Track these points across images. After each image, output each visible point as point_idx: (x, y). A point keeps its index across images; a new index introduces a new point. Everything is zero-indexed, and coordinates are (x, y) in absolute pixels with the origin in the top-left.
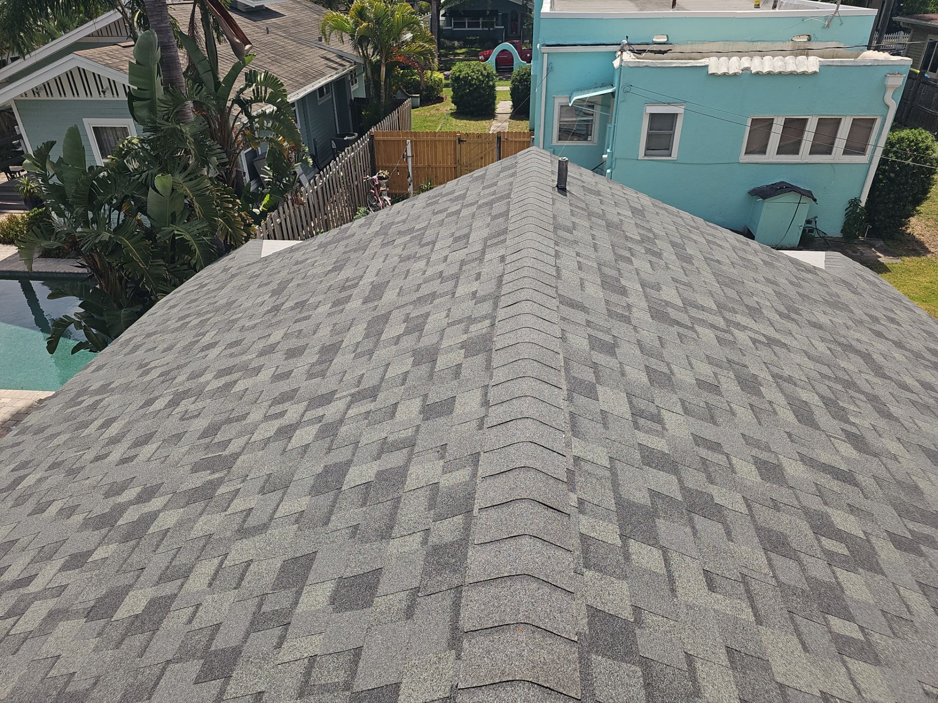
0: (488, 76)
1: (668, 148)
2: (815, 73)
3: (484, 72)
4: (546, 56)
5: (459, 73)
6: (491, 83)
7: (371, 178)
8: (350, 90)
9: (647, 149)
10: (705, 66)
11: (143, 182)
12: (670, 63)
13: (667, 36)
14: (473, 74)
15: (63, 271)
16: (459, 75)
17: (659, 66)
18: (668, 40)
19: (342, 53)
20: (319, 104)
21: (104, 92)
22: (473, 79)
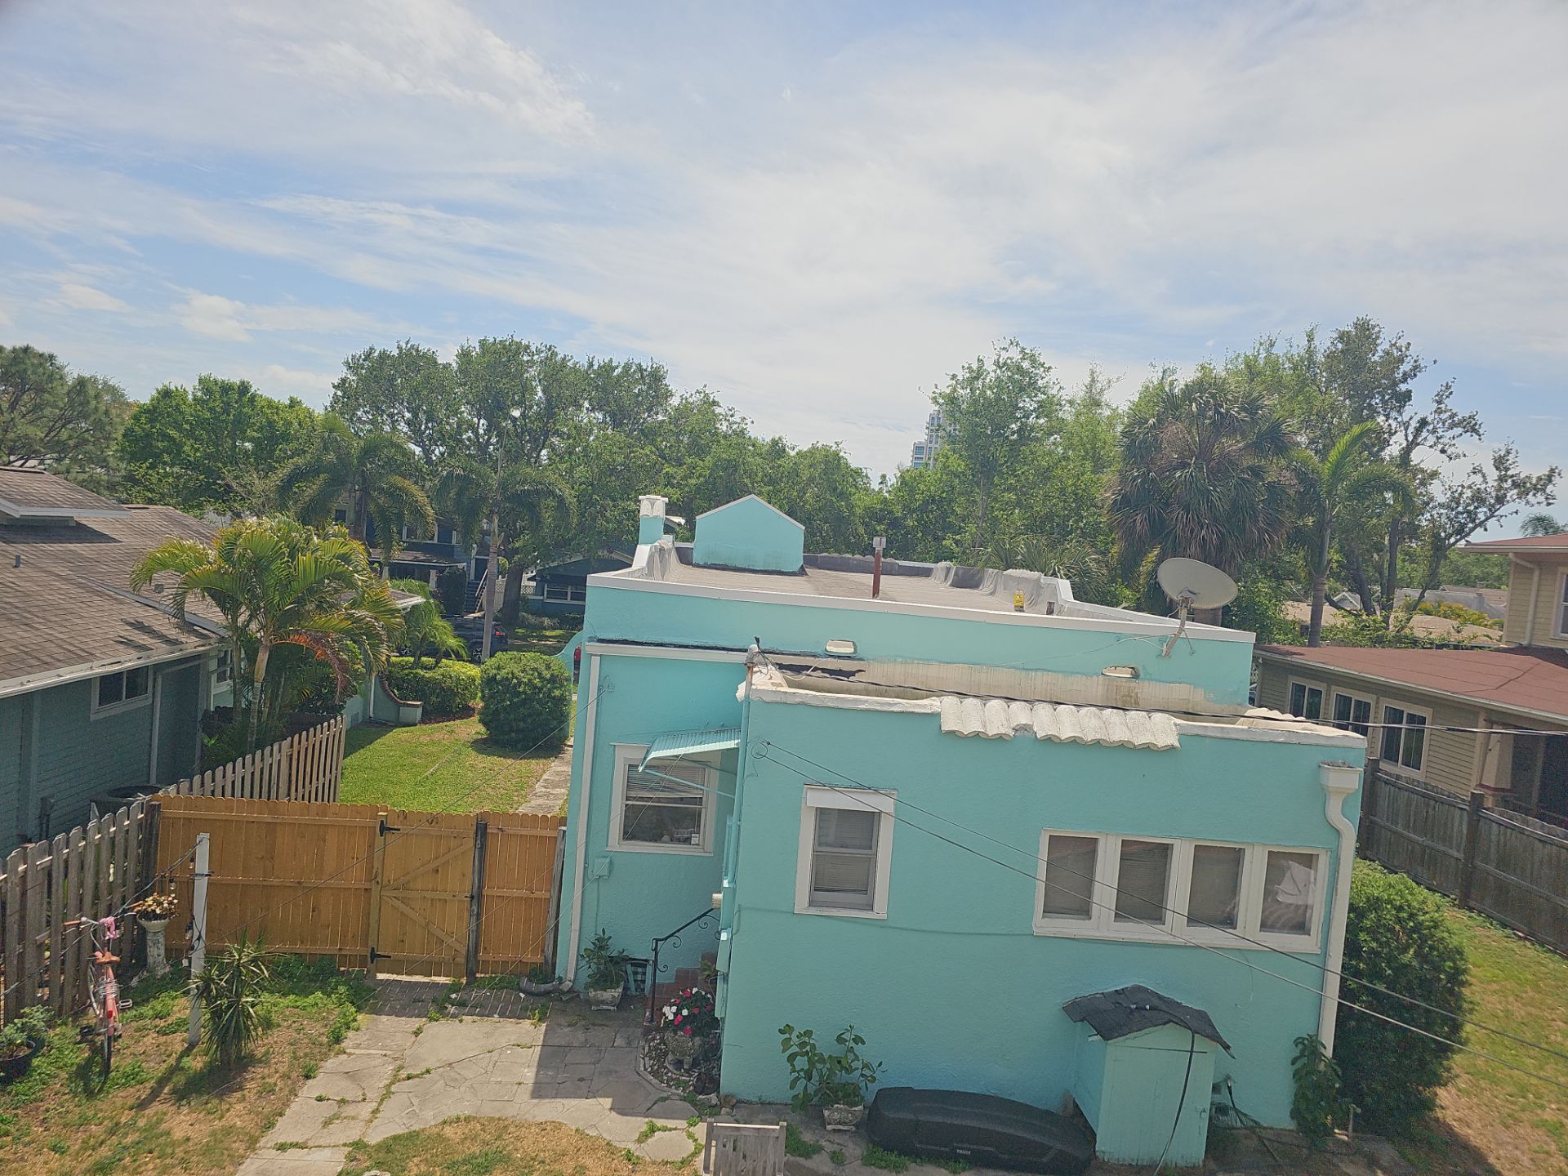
1: (864, 889)
2: (1173, 748)
3: (545, 673)
4: (596, 661)
5: (494, 671)
8: (209, 691)
9: (817, 887)
10: (932, 714)
12: (856, 700)
13: (855, 641)
14: (523, 675)
16: (496, 675)
17: (830, 704)
18: (854, 651)
20: (93, 718)
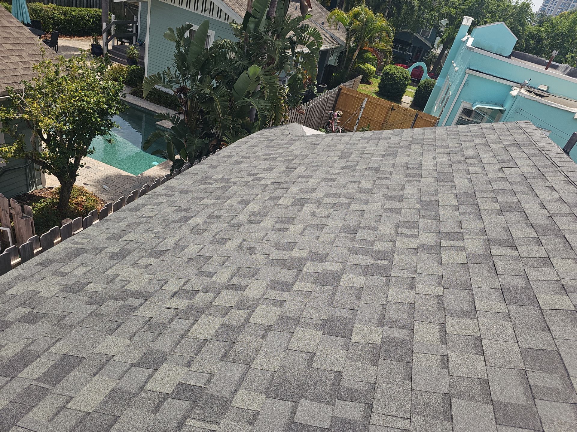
0: (406, 78)
3: (405, 75)
5: (389, 71)
6: (406, 83)
7: (333, 113)
8: (329, 59)
10: (574, 112)
11: (237, 67)
13: (548, 87)
14: (398, 74)
15: (142, 106)
16: (389, 72)
18: (548, 90)
19: (333, 35)
21: (205, 11)
22: (396, 76)
